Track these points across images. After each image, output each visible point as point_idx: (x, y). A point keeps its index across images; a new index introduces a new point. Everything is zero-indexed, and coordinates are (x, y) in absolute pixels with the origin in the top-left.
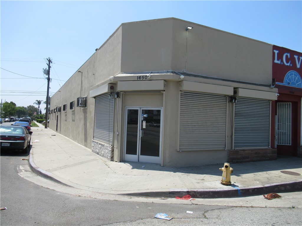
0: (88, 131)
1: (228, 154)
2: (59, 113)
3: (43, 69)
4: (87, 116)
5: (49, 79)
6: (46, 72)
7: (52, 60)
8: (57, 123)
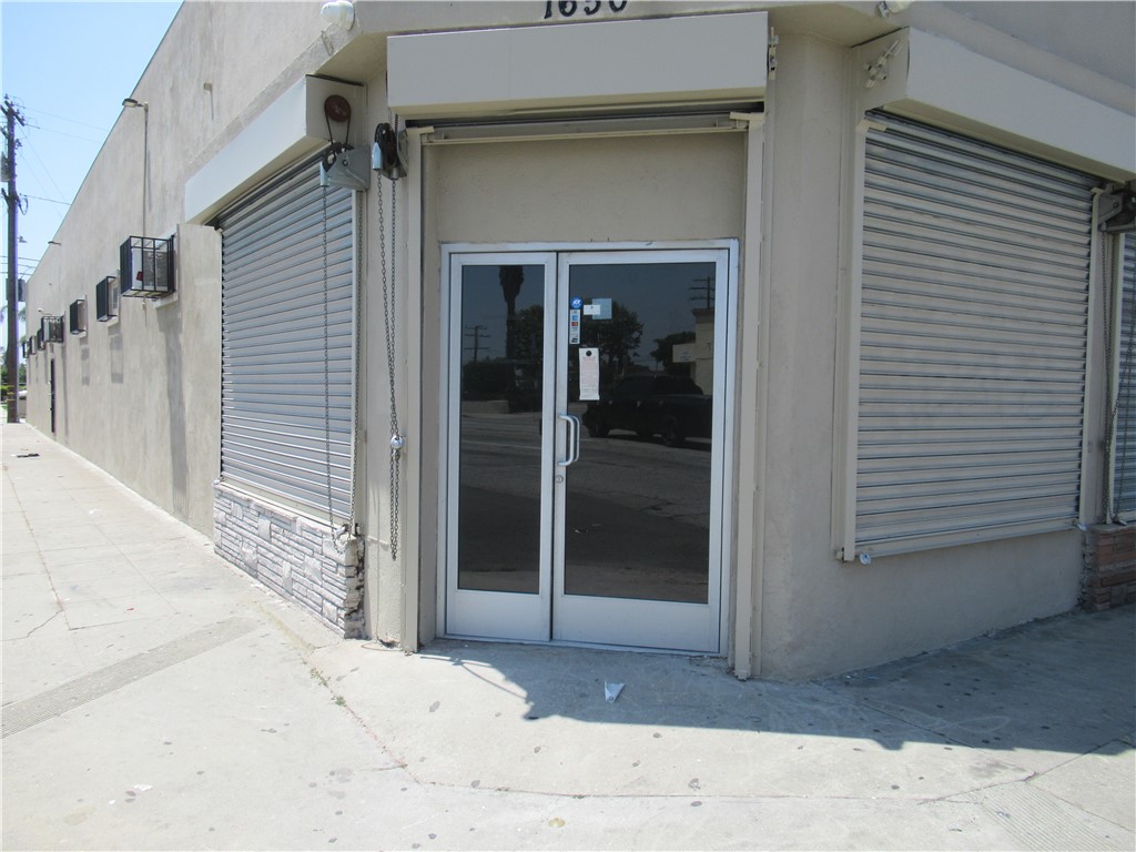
1: (1084, 556)
5: (12, 199)
8: (53, 397)
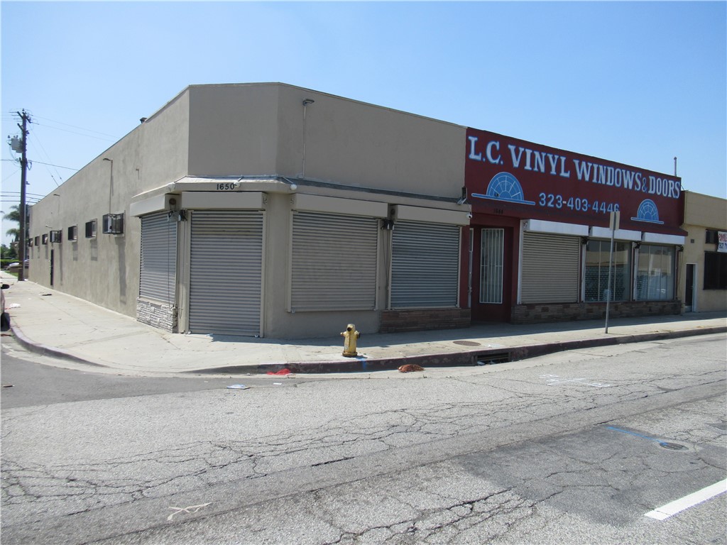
0: (127, 281)
1: (380, 318)
2: (56, 245)
3: (9, 137)
4: (124, 253)
5: (24, 163)
6: (18, 145)
7: (30, 116)
8: (52, 268)
